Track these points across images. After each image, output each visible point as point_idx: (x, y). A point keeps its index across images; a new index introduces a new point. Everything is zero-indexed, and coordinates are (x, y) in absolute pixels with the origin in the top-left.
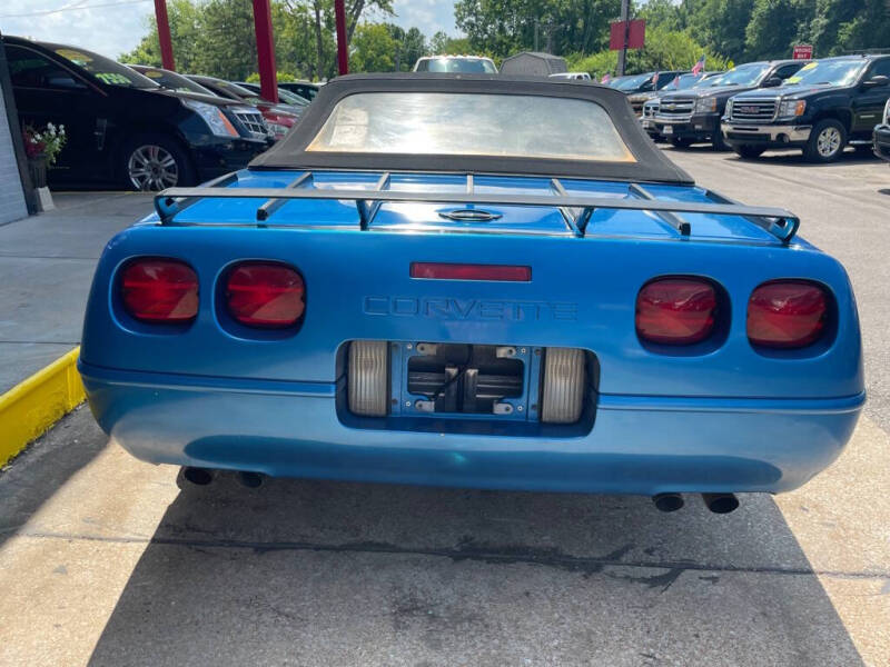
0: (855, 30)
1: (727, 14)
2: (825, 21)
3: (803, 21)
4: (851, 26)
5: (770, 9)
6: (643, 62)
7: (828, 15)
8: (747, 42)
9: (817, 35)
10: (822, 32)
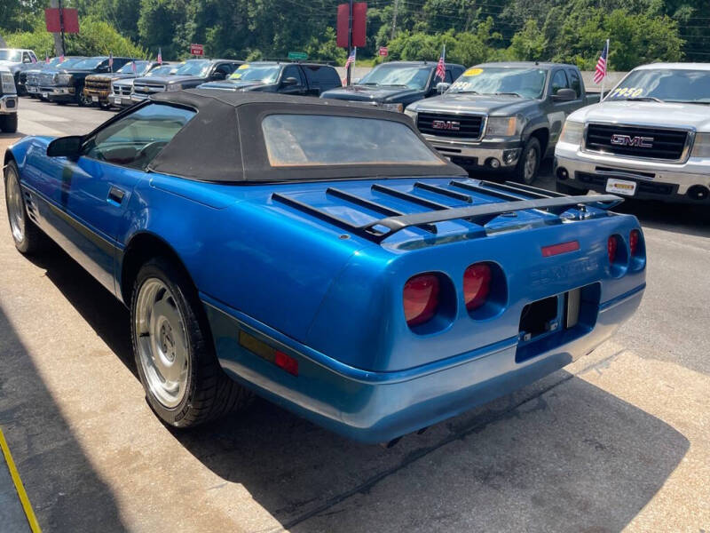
0: (216, 34)
1: (120, 10)
2: (195, 25)
3: (179, 23)
4: (213, 31)
5: (152, 10)
6: (77, 45)
7: (196, 21)
8: (140, 34)
9: (191, 35)
10: (194, 33)
